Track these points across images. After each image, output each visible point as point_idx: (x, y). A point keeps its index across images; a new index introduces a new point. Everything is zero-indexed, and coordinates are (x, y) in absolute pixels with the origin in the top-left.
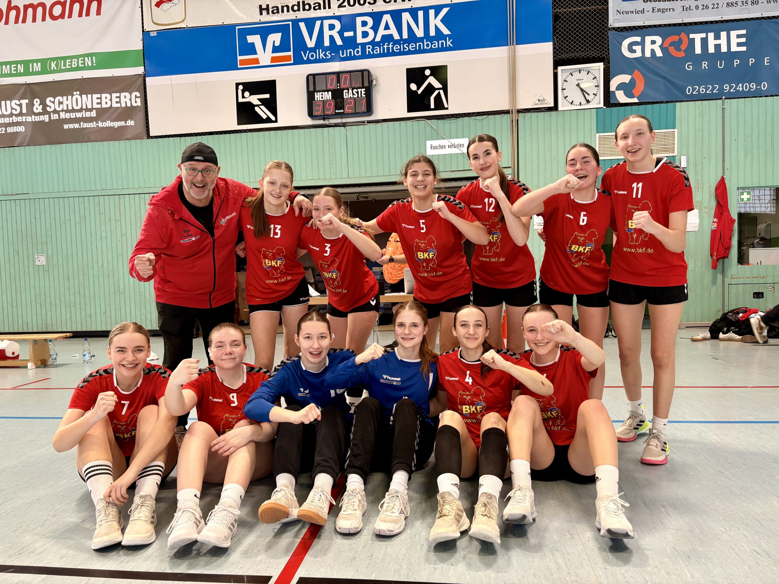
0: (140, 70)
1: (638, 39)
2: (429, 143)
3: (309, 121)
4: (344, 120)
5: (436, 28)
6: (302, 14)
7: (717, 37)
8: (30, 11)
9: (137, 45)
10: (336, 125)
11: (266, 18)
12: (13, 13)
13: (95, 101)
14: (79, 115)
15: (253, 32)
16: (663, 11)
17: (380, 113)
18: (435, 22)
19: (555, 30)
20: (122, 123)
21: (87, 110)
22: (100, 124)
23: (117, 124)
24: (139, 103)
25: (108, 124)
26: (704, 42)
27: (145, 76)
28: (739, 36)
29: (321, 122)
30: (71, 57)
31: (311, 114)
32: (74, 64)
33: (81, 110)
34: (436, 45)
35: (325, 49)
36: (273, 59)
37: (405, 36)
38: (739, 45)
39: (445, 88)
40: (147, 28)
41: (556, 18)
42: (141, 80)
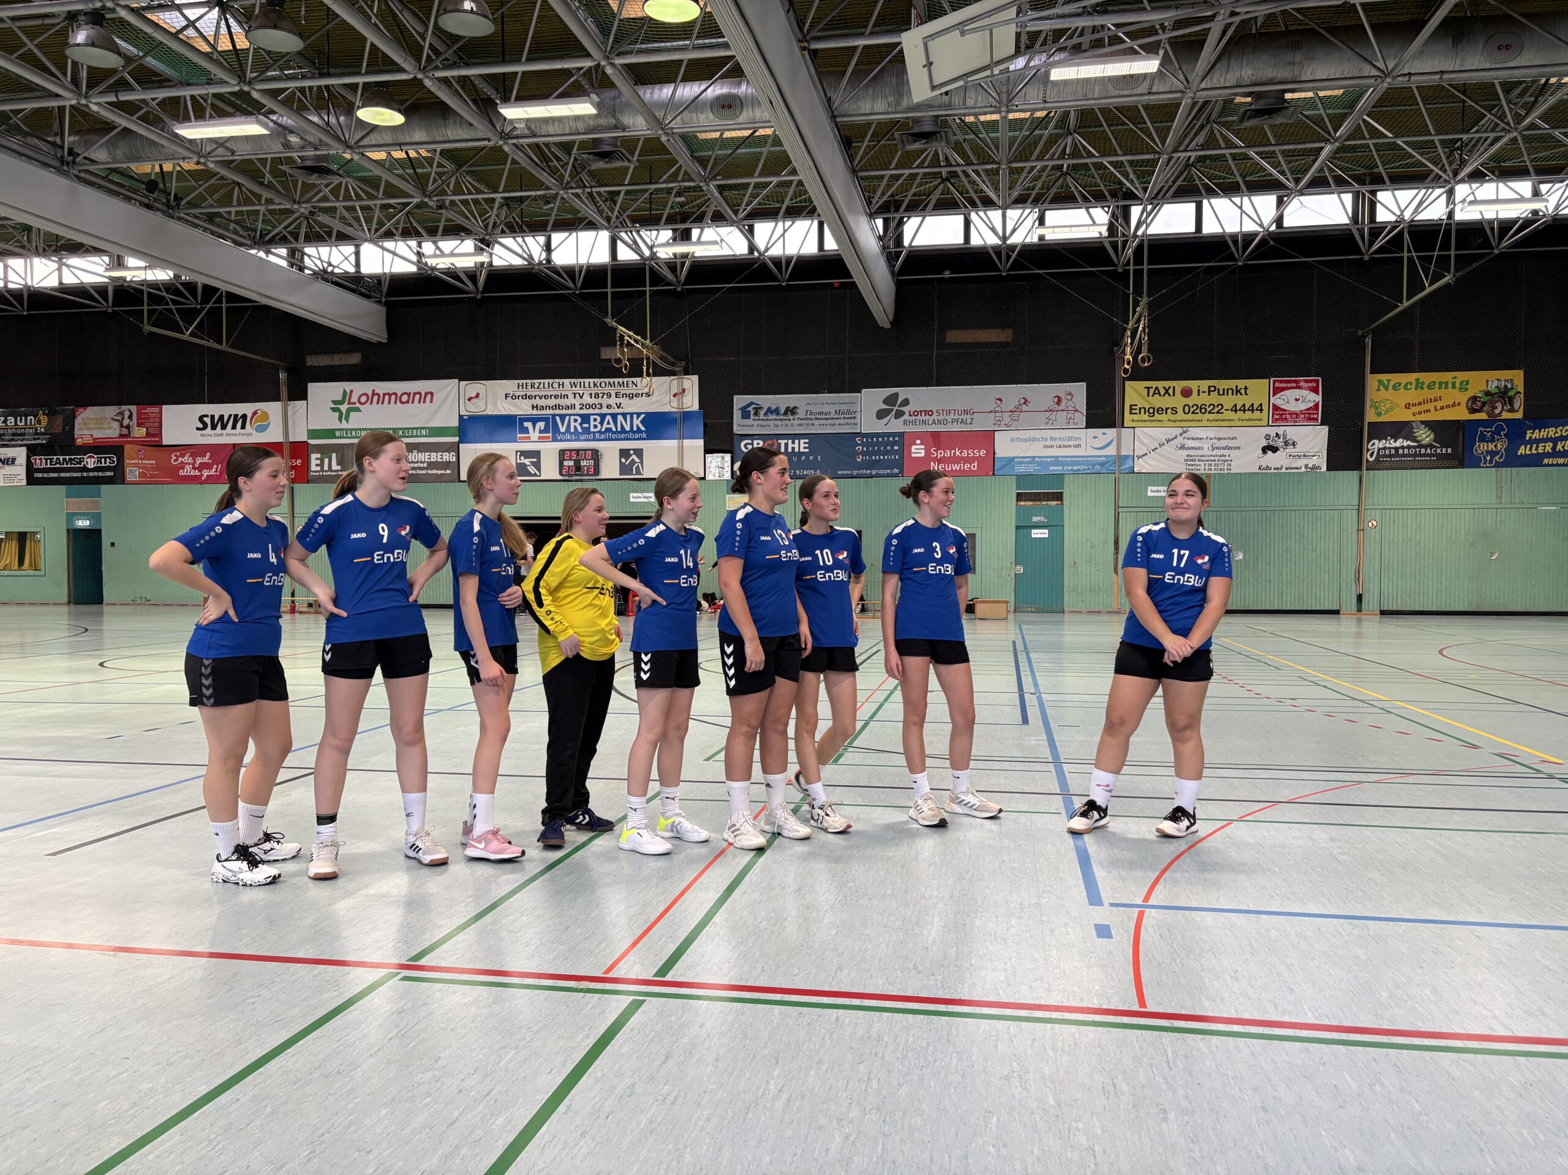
0: (456, 439)
1: (750, 442)
2: (631, 495)
3: (560, 478)
4: (582, 478)
5: (637, 426)
6: (557, 412)
7: (793, 443)
8: (387, 397)
9: (455, 423)
10: (577, 481)
11: (535, 412)
12: (376, 398)
13: (427, 457)
14: (416, 465)
15: (528, 420)
16: (763, 426)
17: (604, 475)
18: (637, 422)
19: (705, 431)
20: (443, 472)
21: (421, 462)
22: (429, 472)
23: (439, 472)
24: (454, 460)
25: (434, 471)
26: (786, 445)
27: (459, 443)
28: (805, 443)
29: (567, 478)
30: (413, 429)
31: (561, 474)
32: (415, 433)
33: (417, 462)
34: (637, 436)
35: (571, 434)
36: (539, 438)
37: (619, 429)
38: (805, 448)
39: (642, 463)
40: (461, 413)
41: (705, 425)
42: (456, 445)
